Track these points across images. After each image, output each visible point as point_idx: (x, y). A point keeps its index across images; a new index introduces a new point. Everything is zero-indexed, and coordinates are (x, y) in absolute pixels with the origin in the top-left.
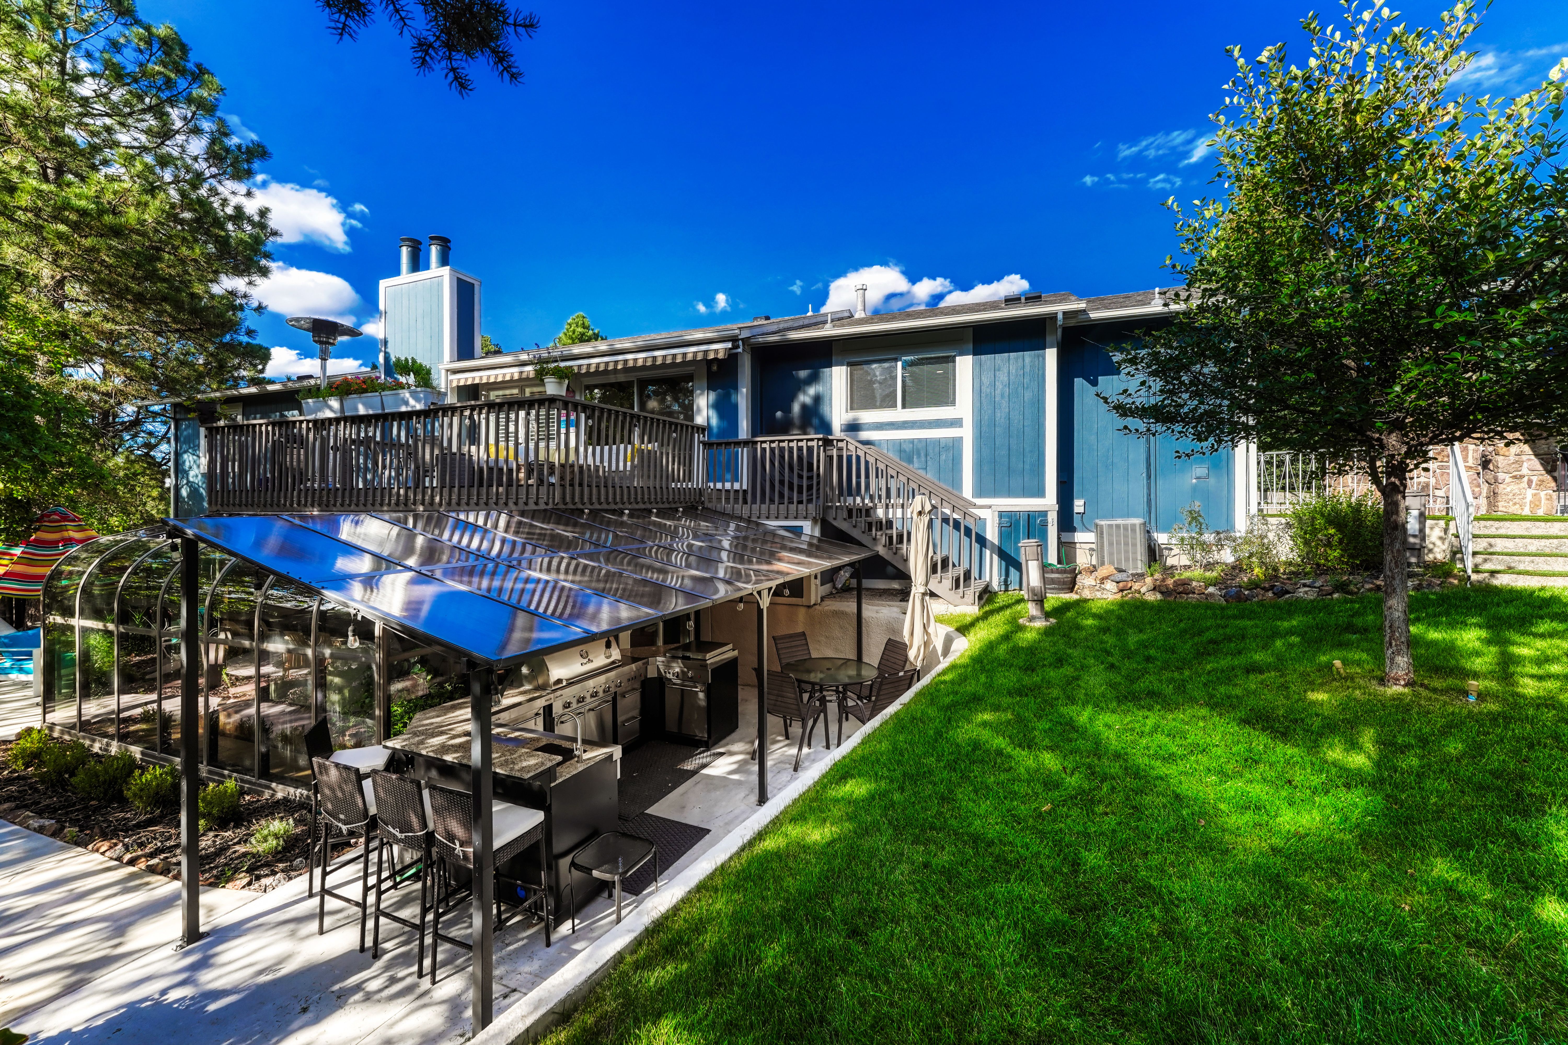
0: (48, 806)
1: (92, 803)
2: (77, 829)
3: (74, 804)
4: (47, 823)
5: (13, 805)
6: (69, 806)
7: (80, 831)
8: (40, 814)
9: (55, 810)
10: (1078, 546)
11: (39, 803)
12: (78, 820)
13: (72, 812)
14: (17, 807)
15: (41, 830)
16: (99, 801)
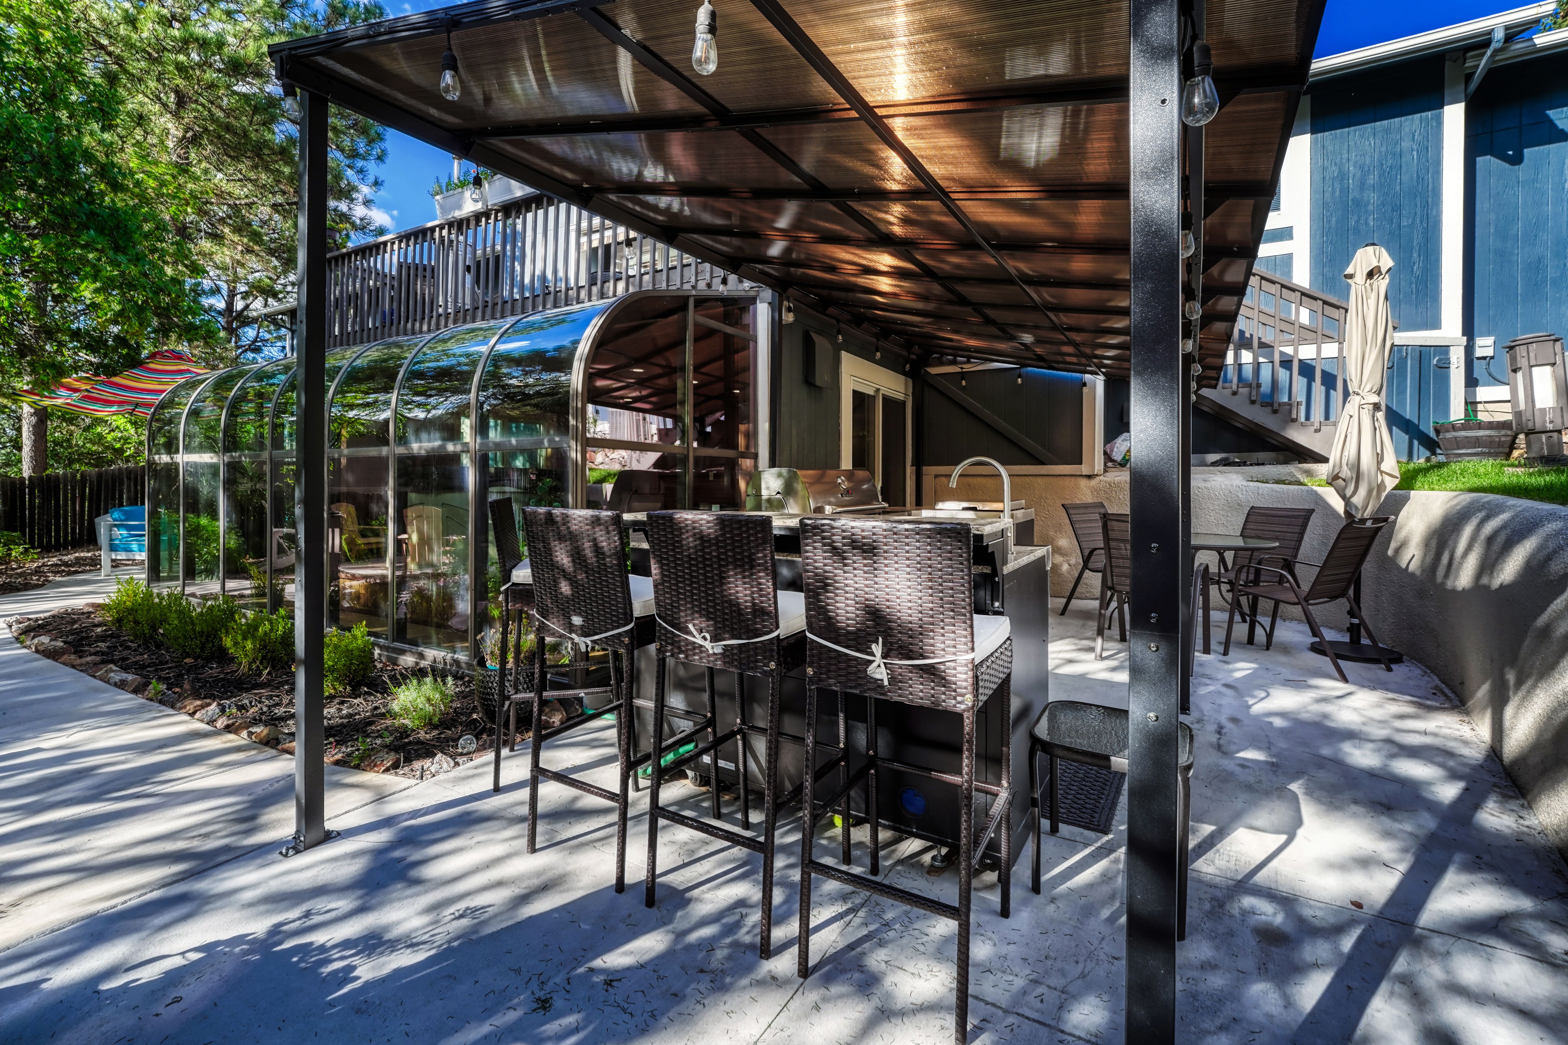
0: (136, 662)
1: (187, 660)
2: (165, 686)
3: (167, 663)
4: (130, 677)
5: (98, 659)
6: (161, 663)
7: (168, 689)
8: (125, 669)
9: (144, 667)
10: (1480, 407)
11: (128, 659)
12: (169, 678)
13: (163, 670)
14: (103, 662)
15: (121, 685)
16: (196, 659)
